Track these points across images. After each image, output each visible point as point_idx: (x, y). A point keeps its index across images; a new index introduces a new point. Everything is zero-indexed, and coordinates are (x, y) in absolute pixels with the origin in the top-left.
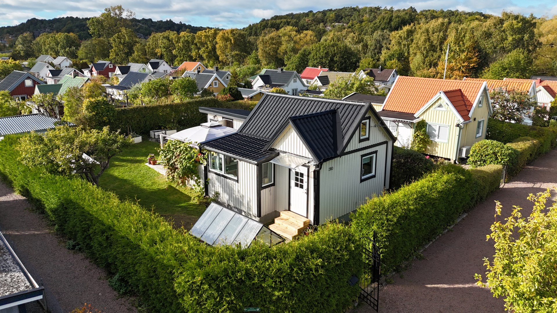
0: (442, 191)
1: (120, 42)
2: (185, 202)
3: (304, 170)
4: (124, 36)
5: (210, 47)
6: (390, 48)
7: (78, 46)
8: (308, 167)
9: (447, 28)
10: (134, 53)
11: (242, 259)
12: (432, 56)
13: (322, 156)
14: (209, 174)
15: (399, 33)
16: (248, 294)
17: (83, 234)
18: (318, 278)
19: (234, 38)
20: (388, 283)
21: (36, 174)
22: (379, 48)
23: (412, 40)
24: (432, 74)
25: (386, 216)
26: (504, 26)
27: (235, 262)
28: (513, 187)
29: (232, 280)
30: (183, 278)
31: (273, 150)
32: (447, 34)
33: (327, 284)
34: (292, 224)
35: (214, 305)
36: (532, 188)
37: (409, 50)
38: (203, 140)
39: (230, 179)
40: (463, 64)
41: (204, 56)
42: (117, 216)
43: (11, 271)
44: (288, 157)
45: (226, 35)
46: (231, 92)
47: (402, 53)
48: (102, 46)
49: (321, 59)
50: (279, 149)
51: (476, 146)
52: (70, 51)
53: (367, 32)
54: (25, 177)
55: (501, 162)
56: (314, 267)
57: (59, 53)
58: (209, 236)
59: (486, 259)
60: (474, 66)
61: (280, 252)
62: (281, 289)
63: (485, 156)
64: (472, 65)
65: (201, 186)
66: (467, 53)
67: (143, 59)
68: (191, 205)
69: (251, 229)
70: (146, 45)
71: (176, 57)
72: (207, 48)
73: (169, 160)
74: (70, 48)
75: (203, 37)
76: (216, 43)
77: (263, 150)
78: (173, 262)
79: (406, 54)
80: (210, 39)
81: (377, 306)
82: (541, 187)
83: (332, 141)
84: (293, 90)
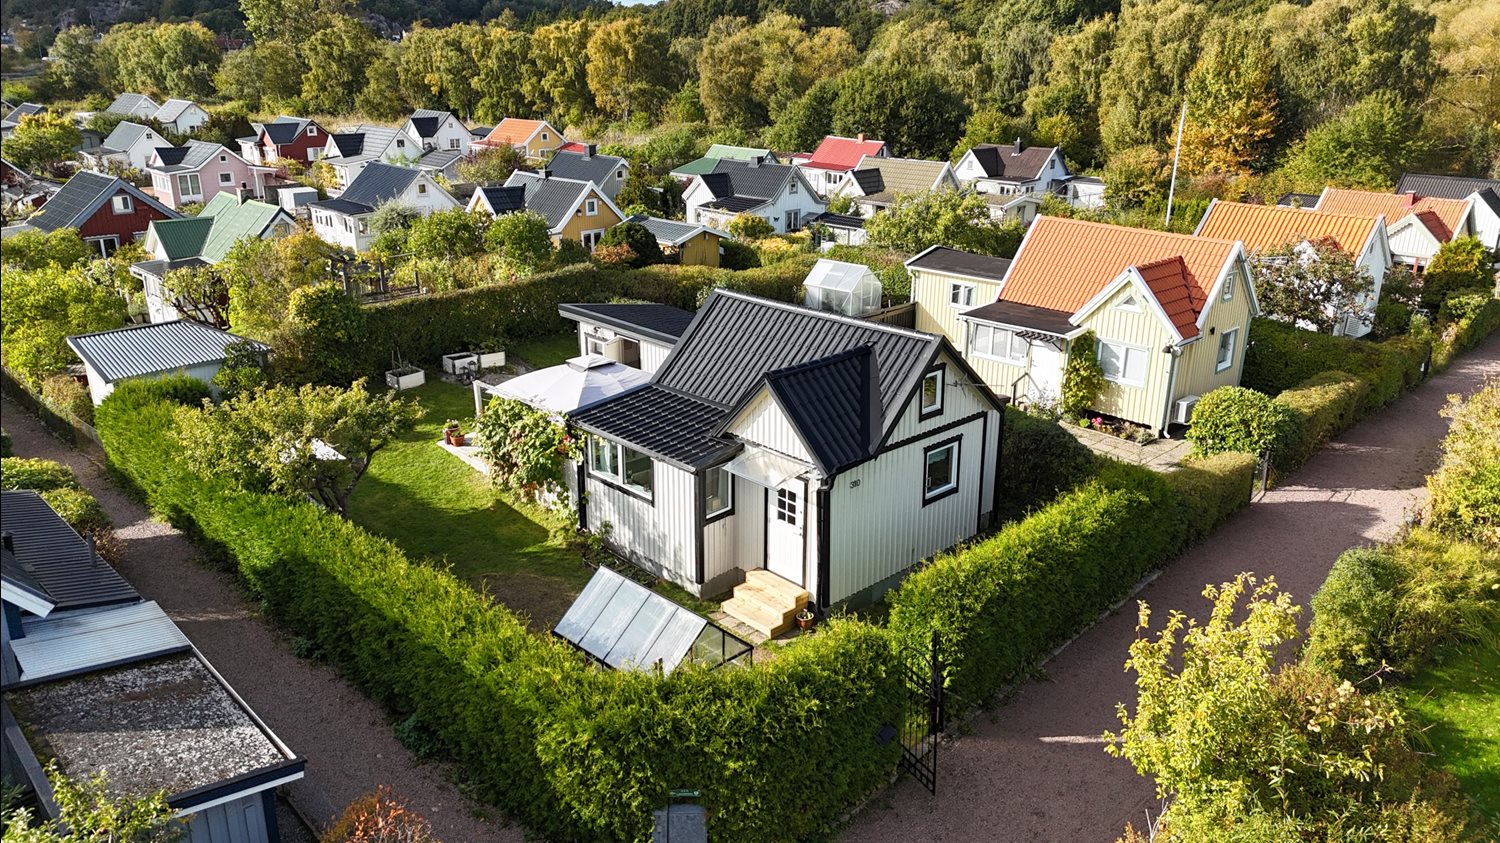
0: (1092, 535)
1: (330, 55)
2: (536, 541)
3: (798, 488)
4: (341, 38)
5: (571, 71)
6: (1050, 79)
7: (214, 62)
8: (806, 482)
9: (1200, 28)
10: (368, 82)
11: (666, 699)
12: (1160, 104)
13: (835, 461)
14: (588, 481)
15: (1072, 41)
16: (676, 766)
17: (335, 631)
18: (812, 736)
19: (635, 48)
20: (963, 733)
21: (212, 489)
22: (1021, 75)
23: (1108, 61)
24: (1148, 166)
25: (960, 599)
26: (1349, 26)
27: (653, 705)
28: (1284, 500)
29: (648, 741)
30: (553, 734)
31: (729, 437)
32: (1200, 44)
33: (831, 744)
34: (770, 600)
35: (613, 786)
36: (1327, 503)
37: (1099, 86)
38: (574, 406)
39: (635, 496)
40: (1236, 131)
41: (555, 93)
42: (409, 599)
43: (235, 723)
44: (763, 455)
45: (614, 38)
46: (633, 238)
47: (1079, 97)
48: (282, 64)
49: (865, 111)
50: (744, 436)
51: (1204, 403)
52: (195, 76)
53: (993, 28)
54: (186, 491)
55: (1258, 441)
56: (803, 714)
57: (165, 78)
58: (597, 640)
59: (1120, 706)
60: (1264, 135)
61: (740, 684)
62: (739, 758)
63: (1225, 426)
64: (1261, 132)
65: (571, 505)
66: (1249, 100)
67: (391, 100)
68: (548, 551)
69: (685, 629)
70: (400, 64)
71: (479, 95)
72: (563, 73)
73: (498, 446)
74: (194, 65)
75: (553, 42)
76: (587, 60)
77: (709, 436)
78: (533, 704)
79: (1091, 98)
80: (572, 49)
81: (934, 784)
82: (1349, 501)
83: (858, 423)
84: (789, 214)
